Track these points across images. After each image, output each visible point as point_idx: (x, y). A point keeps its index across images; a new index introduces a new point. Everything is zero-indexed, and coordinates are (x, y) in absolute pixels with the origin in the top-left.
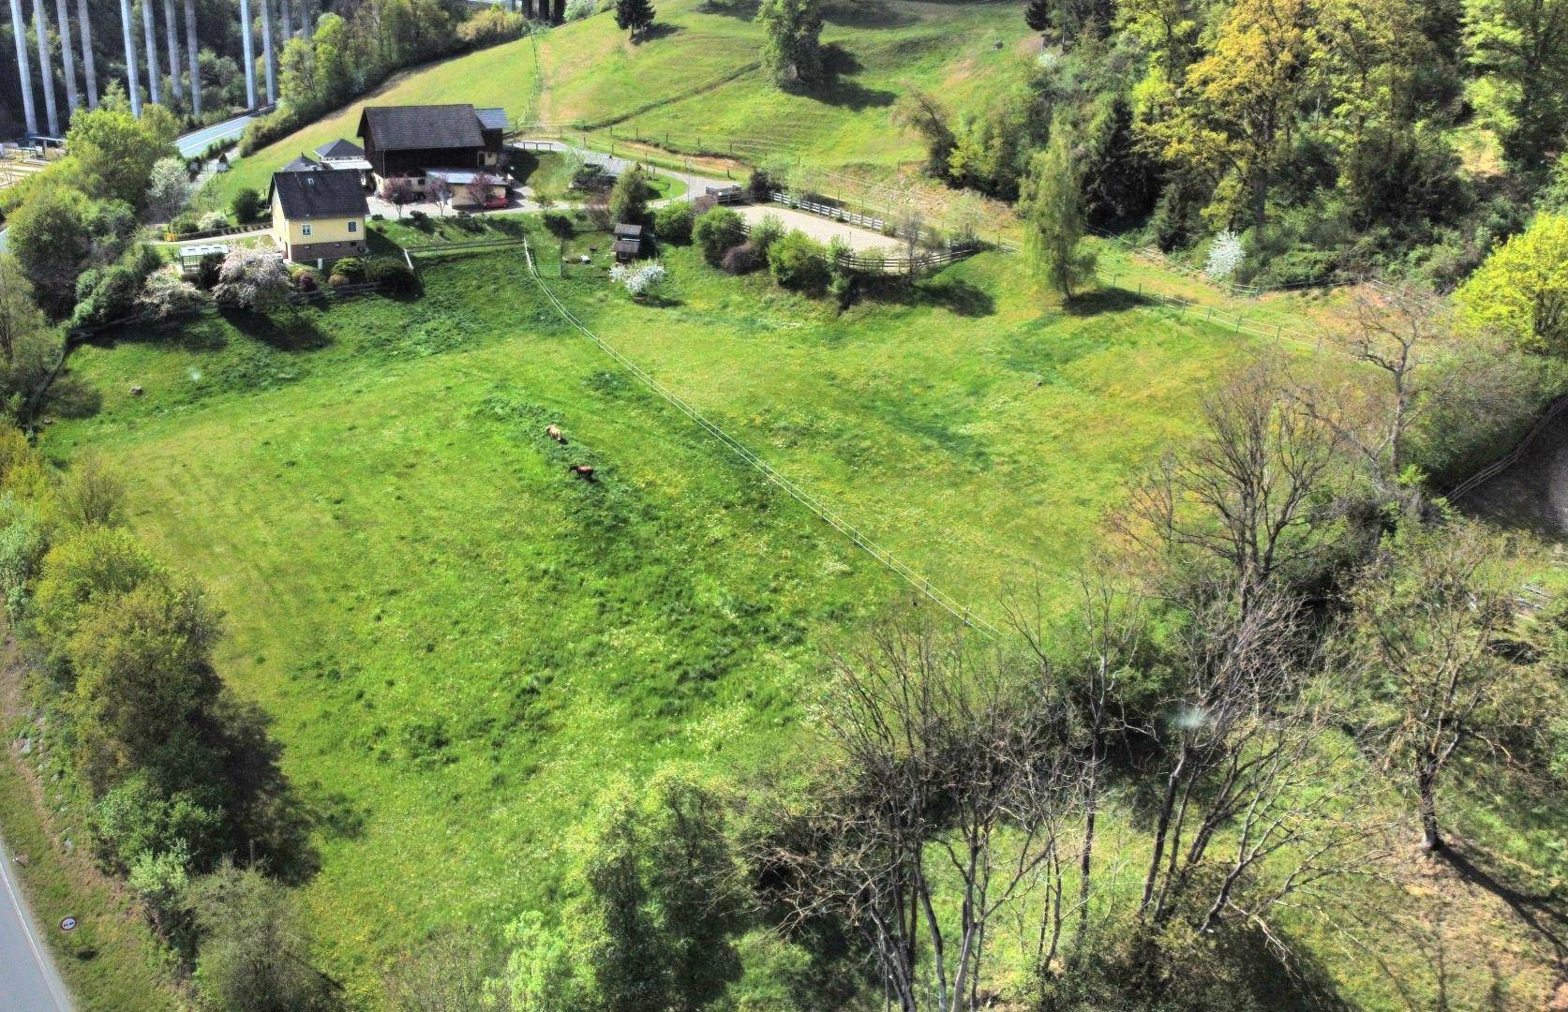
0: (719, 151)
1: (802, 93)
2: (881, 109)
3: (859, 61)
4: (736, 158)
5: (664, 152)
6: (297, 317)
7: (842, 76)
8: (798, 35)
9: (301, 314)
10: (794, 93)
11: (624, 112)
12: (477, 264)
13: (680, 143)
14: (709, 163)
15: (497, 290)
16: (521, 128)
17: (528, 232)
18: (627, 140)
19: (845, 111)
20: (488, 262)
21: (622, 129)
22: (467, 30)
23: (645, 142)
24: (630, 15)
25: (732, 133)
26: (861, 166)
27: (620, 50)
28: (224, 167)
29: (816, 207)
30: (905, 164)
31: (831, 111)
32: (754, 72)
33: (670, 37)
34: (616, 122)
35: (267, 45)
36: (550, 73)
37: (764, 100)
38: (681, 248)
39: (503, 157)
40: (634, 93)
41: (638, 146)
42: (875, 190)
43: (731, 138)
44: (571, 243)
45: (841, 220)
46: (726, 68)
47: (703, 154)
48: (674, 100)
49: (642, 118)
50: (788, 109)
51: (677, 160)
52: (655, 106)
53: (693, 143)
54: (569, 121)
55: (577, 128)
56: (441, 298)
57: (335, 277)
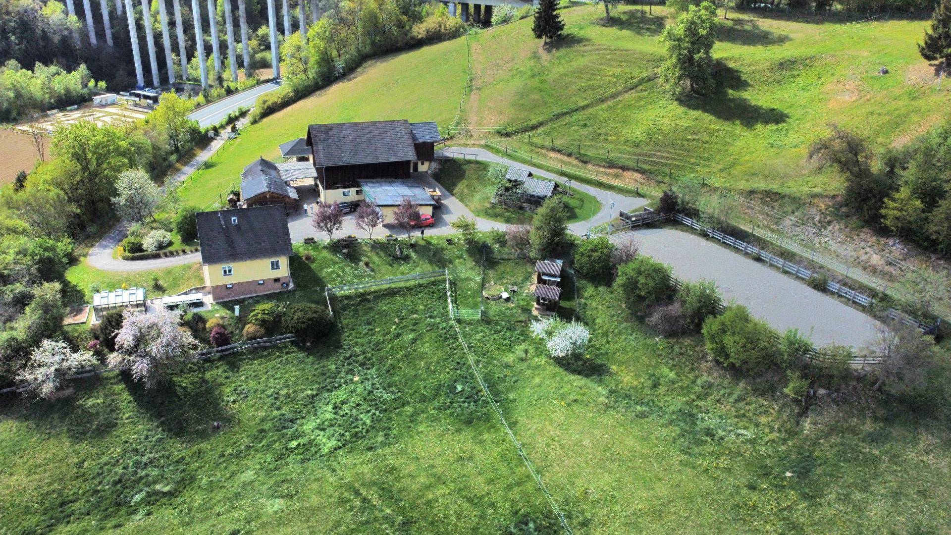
0: (627, 163)
1: (695, 108)
2: (772, 127)
3: (744, 77)
4: (642, 172)
5: (575, 162)
6: (204, 381)
7: (730, 91)
8: (697, 57)
9: (208, 375)
10: (690, 107)
11: (540, 119)
12: (399, 300)
13: (591, 153)
14: (616, 176)
15: (414, 341)
16: (452, 132)
17: (451, 262)
18: (543, 147)
19: (737, 128)
20: (409, 300)
21: (539, 136)
22: (419, 30)
23: (559, 151)
24: (545, 28)
25: (637, 145)
26: (768, 194)
27: (536, 57)
28: (233, 135)
29: (730, 240)
30: (815, 196)
31: (725, 126)
32: (650, 84)
33: (578, 47)
34: (533, 128)
35: (301, 23)
36: (479, 72)
37: (663, 112)
38: (601, 288)
39: (434, 165)
40: (548, 99)
41: (553, 154)
42: (787, 222)
43: (638, 151)
44: (491, 273)
45: (758, 259)
46: (627, 80)
47: (611, 165)
48: (584, 108)
49: (556, 125)
50: (687, 123)
51: (590, 172)
52: (567, 113)
53: (602, 153)
54: (493, 127)
55: (500, 134)
56: (357, 350)
57: (249, 329)
